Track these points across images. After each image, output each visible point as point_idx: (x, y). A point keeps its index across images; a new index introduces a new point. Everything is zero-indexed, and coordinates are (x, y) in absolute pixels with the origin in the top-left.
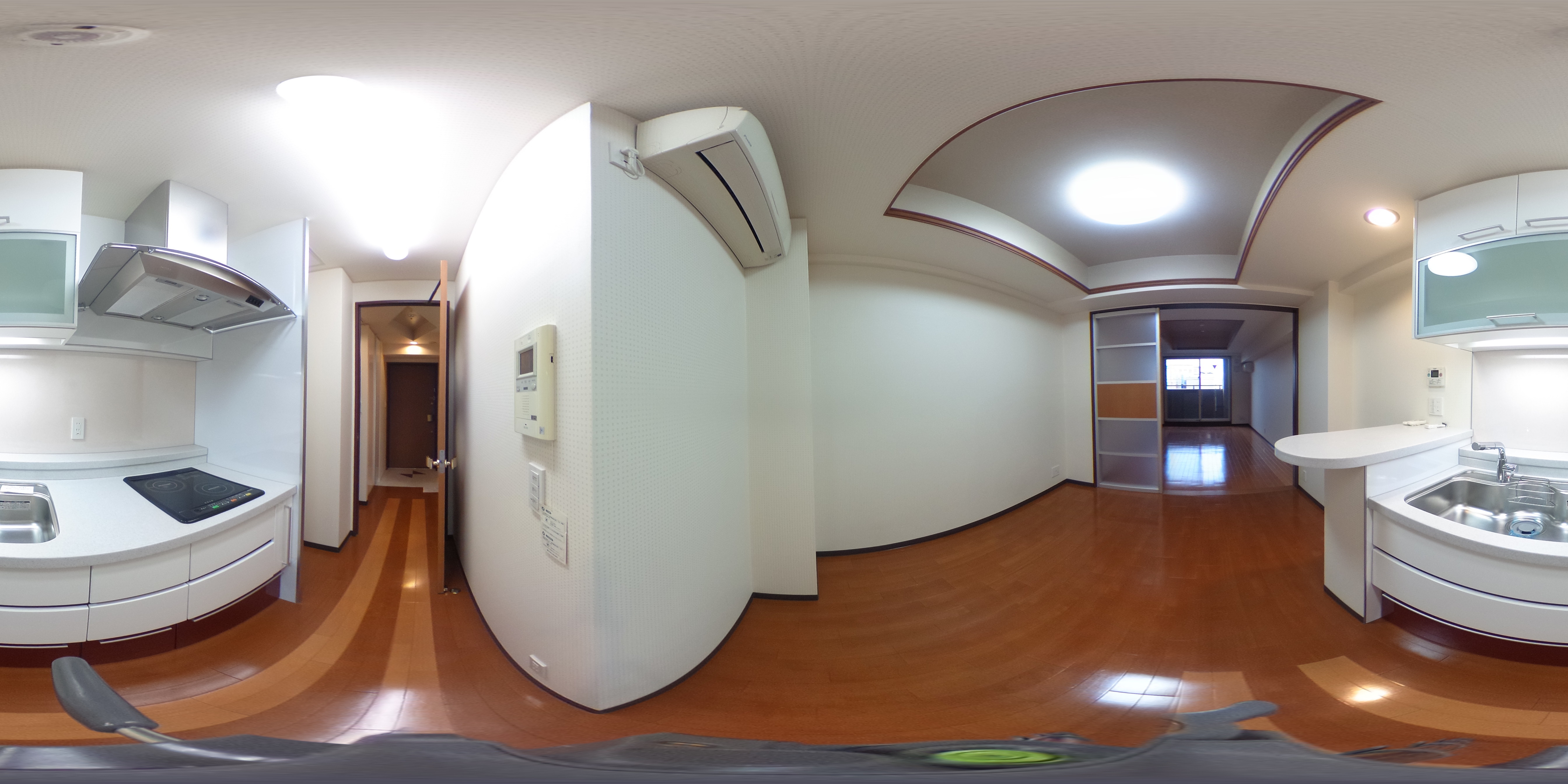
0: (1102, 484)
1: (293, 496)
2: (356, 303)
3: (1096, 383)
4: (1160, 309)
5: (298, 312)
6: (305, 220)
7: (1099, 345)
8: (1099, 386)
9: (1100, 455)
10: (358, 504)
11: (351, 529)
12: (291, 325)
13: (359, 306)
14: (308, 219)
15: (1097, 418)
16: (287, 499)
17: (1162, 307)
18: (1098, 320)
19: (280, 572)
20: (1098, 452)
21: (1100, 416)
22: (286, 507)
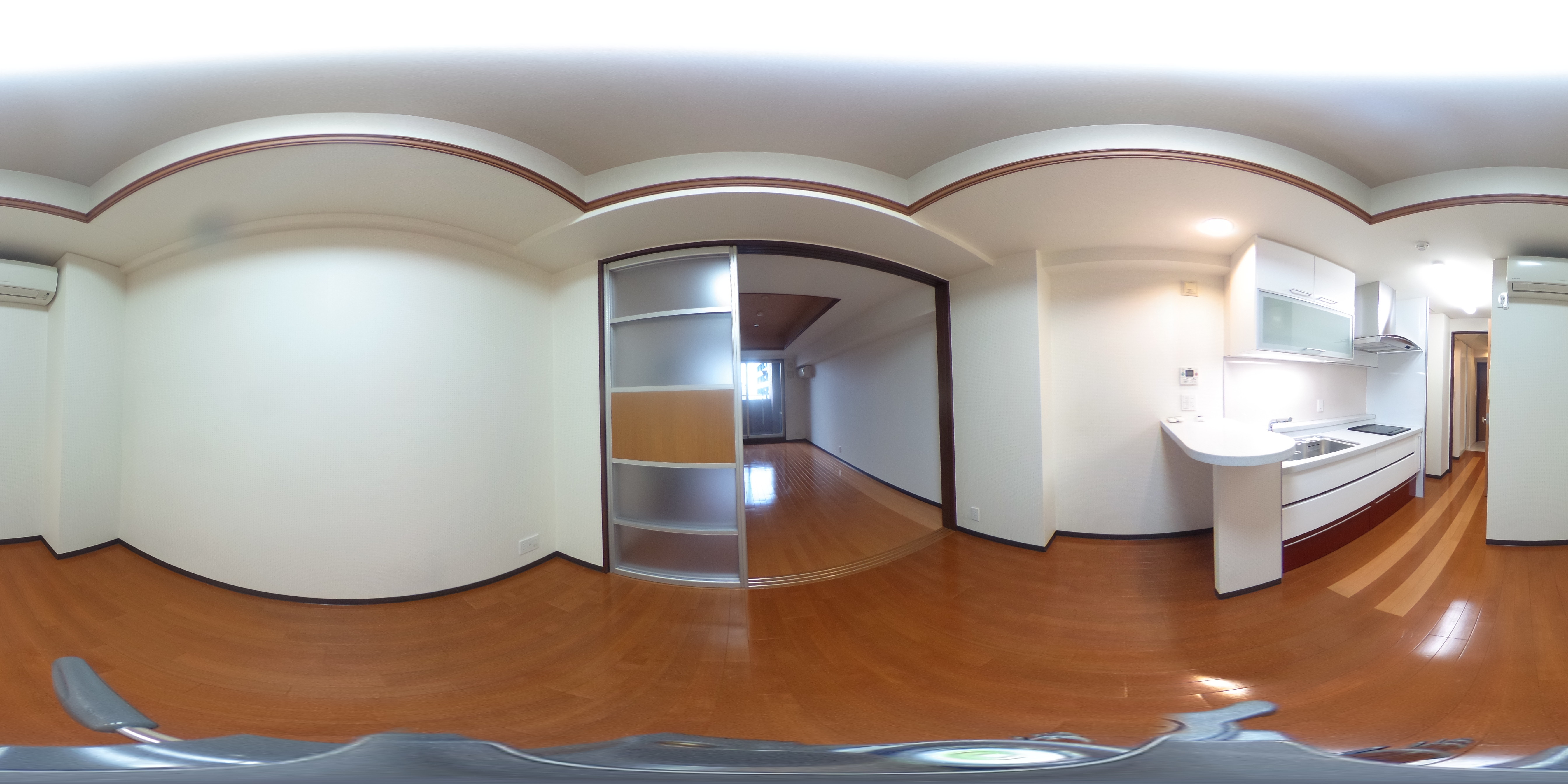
0: (622, 570)
1: (1422, 432)
2: (1452, 332)
3: (610, 390)
4: (740, 252)
5: (1424, 350)
6: (1427, 298)
7: (617, 313)
8: (614, 395)
9: (618, 527)
10: (1452, 459)
11: (1448, 468)
12: (1420, 354)
13: (1454, 334)
14: (1428, 297)
15: (611, 460)
16: (1419, 433)
17: (745, 248)
18: (613, 273)
19: (1415, 474)
20: (614, 520)
21: (615, 456)
22: (1419, 437)
